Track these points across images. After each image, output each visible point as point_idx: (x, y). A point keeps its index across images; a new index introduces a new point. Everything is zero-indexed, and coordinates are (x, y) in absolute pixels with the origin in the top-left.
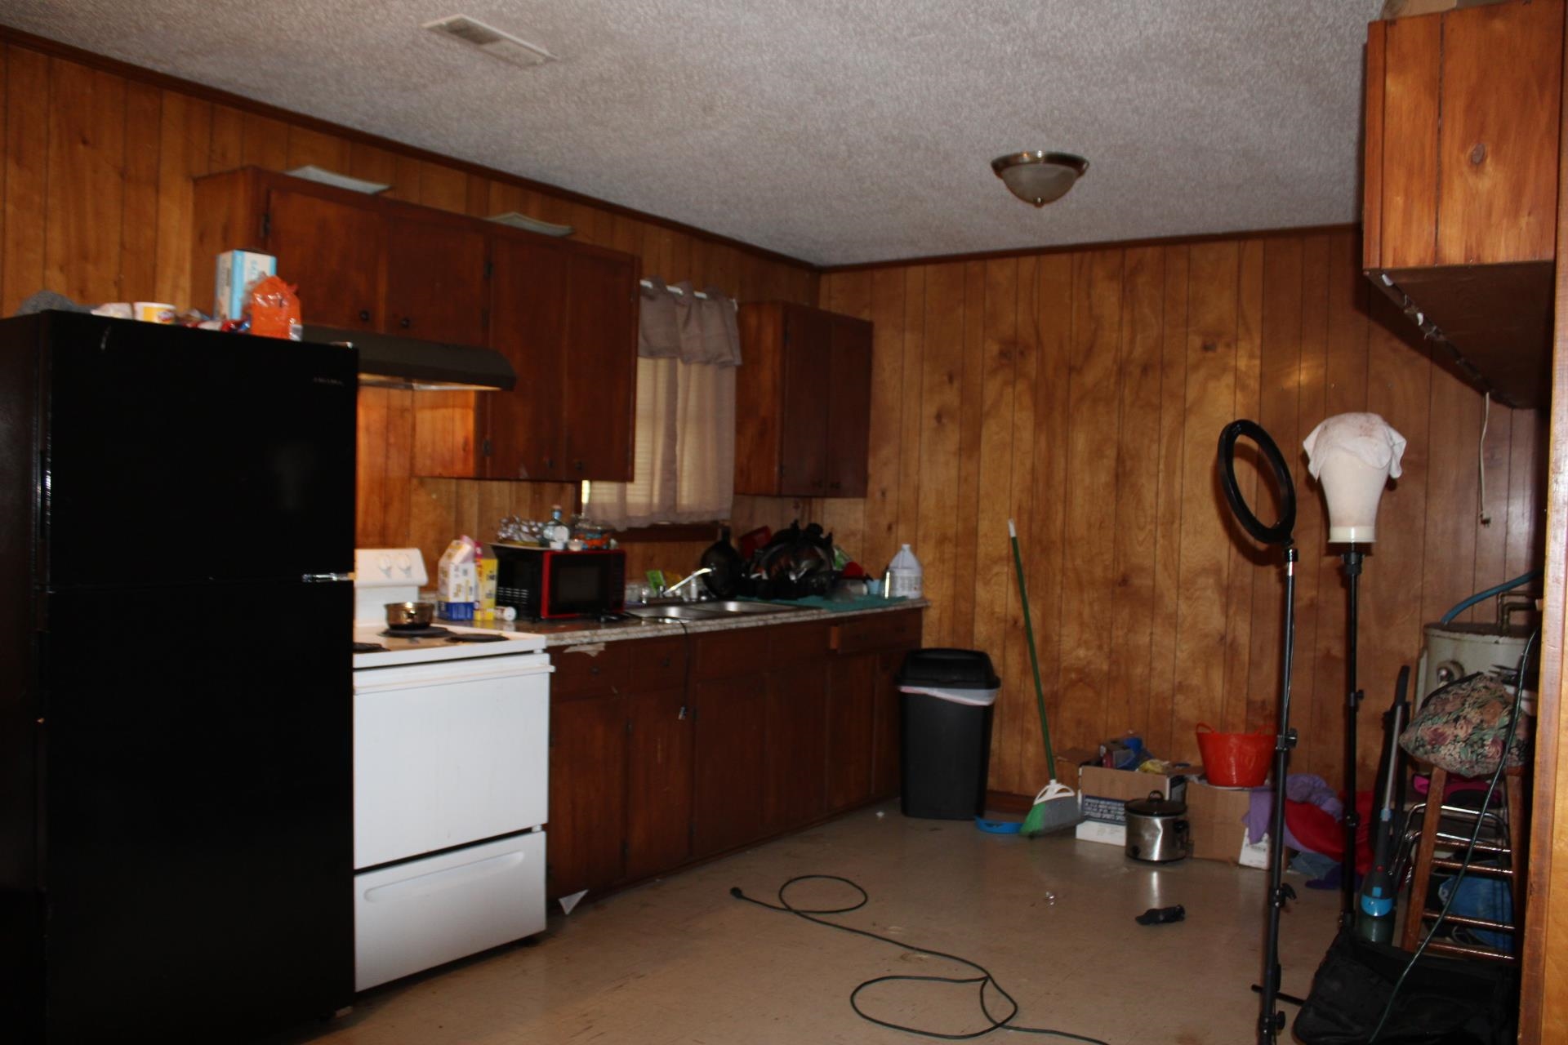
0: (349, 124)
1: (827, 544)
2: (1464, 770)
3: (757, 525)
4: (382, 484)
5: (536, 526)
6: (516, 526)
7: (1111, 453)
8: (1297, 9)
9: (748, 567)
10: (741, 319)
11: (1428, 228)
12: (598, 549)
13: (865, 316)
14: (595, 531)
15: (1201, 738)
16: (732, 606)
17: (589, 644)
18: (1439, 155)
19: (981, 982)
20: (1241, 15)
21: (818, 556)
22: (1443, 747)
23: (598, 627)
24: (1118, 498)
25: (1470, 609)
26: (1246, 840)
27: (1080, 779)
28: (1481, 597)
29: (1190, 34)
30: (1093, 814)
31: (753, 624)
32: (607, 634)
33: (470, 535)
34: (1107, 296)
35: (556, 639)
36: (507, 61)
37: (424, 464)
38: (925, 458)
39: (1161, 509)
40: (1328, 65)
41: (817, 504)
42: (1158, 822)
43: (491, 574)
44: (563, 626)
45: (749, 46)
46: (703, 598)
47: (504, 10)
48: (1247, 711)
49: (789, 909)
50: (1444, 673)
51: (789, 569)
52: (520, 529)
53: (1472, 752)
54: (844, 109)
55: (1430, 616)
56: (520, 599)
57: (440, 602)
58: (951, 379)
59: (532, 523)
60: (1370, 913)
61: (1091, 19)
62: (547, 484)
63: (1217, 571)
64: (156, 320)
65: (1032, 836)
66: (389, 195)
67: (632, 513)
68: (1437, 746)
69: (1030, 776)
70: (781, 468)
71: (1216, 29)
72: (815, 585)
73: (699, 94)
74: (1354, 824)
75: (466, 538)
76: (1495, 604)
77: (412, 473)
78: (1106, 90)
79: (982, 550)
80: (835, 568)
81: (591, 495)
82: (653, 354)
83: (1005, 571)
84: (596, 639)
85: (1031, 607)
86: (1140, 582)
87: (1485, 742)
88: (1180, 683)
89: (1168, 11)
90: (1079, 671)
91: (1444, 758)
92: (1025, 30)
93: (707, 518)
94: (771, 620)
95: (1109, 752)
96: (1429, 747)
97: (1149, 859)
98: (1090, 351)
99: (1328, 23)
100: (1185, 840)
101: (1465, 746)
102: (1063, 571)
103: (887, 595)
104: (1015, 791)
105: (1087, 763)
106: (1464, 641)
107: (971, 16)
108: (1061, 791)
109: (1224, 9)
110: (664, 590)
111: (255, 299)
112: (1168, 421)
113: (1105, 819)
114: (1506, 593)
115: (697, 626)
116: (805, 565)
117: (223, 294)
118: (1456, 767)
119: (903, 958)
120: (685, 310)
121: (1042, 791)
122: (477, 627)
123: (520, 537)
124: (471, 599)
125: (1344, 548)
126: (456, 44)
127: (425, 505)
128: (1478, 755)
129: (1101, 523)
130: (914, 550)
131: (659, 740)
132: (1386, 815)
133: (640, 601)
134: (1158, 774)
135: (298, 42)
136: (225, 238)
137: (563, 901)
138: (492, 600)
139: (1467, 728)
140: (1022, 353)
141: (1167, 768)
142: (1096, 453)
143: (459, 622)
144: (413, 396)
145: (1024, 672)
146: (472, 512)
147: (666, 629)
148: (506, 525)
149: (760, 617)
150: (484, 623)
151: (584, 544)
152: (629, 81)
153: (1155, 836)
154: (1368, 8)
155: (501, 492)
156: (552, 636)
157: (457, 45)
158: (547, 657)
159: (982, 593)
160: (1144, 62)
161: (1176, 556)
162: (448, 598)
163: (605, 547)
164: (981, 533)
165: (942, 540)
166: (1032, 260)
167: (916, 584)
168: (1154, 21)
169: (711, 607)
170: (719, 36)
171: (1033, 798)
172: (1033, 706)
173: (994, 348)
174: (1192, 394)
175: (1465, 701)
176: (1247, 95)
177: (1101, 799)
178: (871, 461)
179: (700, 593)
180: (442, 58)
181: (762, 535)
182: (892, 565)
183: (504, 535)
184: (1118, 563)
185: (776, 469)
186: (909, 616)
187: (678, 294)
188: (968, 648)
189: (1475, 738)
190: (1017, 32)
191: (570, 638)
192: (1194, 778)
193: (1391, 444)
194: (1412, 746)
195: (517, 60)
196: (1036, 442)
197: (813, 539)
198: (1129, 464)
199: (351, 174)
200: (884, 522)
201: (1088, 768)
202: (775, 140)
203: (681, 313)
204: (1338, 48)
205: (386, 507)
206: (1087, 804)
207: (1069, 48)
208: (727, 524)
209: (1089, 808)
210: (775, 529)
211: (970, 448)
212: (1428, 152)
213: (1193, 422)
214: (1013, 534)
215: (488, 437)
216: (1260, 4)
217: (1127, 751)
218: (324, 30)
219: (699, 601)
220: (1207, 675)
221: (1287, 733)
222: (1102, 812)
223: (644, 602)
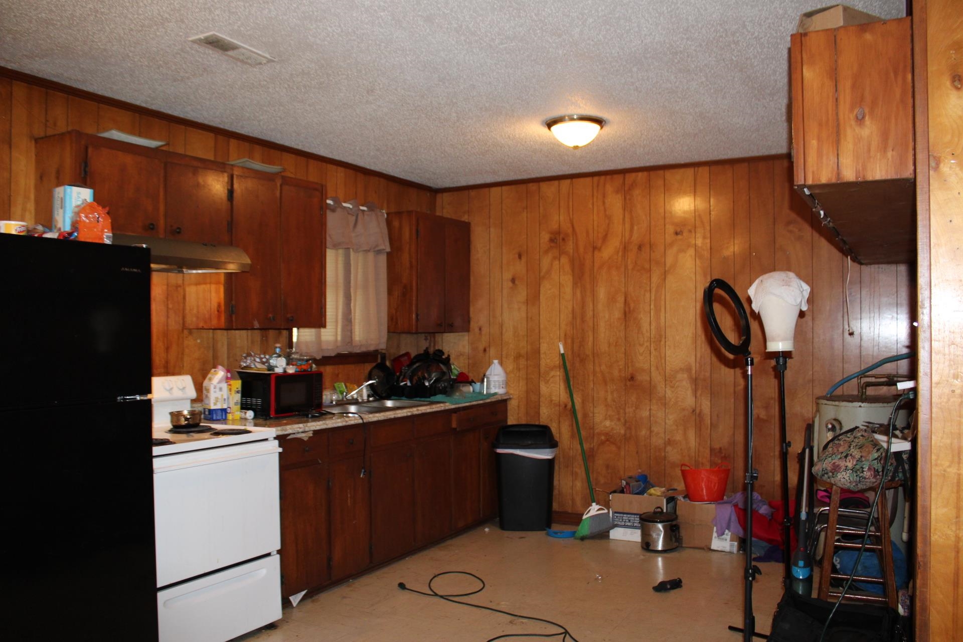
0: (138, 103)
1: (447, 362)
2: (852, 487)
3: (402, 352)
4: (166, 334)
5: (265, 357)
6: (252, 359)
7: (621, 299)
8: (737, 27)
9: (399, 378)
10: (389, 222)
11: (833, 159)
12: (305, 371)
13: (465, 218)
14: (303, 360)
15: (683, 472)
16: (389, 404)
17: (302, 432)
18: (837, 114)
19: (564, 635)
20: (704, 31)
21: (442, 369)
22: (839, 474)
23: (307, 422)
24: (626, 327)
25: (841, 386)
26: (715, 535)
27: (610, 502)
28: (849, 379)
29: (672, 42)
30: (619, 523)
31: (405, 415)
32: (314, 426)
33: (223, 366)
34: (615, 202)
35: (282, 430)
36: (242, 61)
37: (191, 320)
38: (505, 306)
39: (653, 332)
40: (753, 61)
41: (438, 337)
42: (660, 526)
43: (237, 390)
44: (285, 422)
45: (398, 52)
46: (371, 399)
47: (242, 29)
48: (711, 455)
49: (436, 595)
50: (830, 426)
51: (424, 378)
52: (255, 360)
53: (856, 476)
54: (456, 90)
55: (819, 392)
56: (257, 405)
57: (204, 409)
58: (520, 256)
59: (262, 356)
60: (797, 577)
61: (612, 33)
62: (270, 331)
63: (688, 369)
64: (14, 232)
65: (583, 539)
66: (164, 148)
67: (324, 347)
68: (835, 473)
69: (579, 502)
70: (417, 315)
71: (688, 39)
72: (441, 388)
73: (365, 82)
74: (789, 524)
75: (220, 367)
76: (857, 383)
77: (184, 327)
78: (619, 77)
79: (543, 363)
80: (452, 377)
81: (298, 336)
82: (336, 246)
83: (558, 374)
84: (307, 429)
85: (575, 396)
86: (642, 378)
87: (864, 469)
88: (669, 439)
89: (660, 28)
90: (607, 434)
91: (840, 480)
92: (571, 40)
93: (372, 348)
94: (415, 411)
95: (627, 484)
96: (831, 474)
97: (656, 549)
98: (605, 238)
99: (755, 35)
100: (677, 537)
101: (852, 472)
102: (594, 373)
103: (485, 393)
104: (570, 511)
105: (615, 492)
106: (841, 406)
107: (538, 31)
108: (599, 510)
109: (693, 26)
110: (346, 395)
111: (80, 217)
112: (655, 279)
113: (627, 526)
114: (862, 376)
115: (370, 418)
116: (434, 377)
117: (58, 214)
118: (847, 485)
119: (511, 622)
120: (354, 218)
121: (588, 510)
122: (229, 424)
123: (256, 366)
124: (225, 406)
125: (775, 355)
126: (209, 51)
127: (193, 346)
128: (860, 477)
129: (616, 343)
130: (501, 364)
131: (349, 491)
132: (803, 516)
133: (332, 402)
134: (658, 496)
135: (105, 50)
136: (58, 178)
137: (291, 598)
138: (239, 406)
139: (853, 461)
140: (563, 239)
141: (664, 492)
142: (612, 299)
143: (217, 421)
144: (183, 277)
145: (572, 436)
146: (223, 350)
147: (350, 420)
148: (245, 358)
149: (408, 410)
150: (234, 422)
151: (296, 368)
152: (321, 74)
153: (659, 535)
154: (779, 26)
155: (241, 337)
156: (279, 428)
157: (211, 52)
158: (277, 442)
159: (544, 389)
160: (643, 59)
161: (663, 361)
162: (210, 407)
163: (309, 370)
164: (542, 352)
165: (518, 357)
166: (568, 181)
167: (503, 384)
168: (651, 34)
169: (375, 404)
170: (379, 45)
171: (582, 515)
172: (579, 458)
173: (546, 237)
174: (669, 260)
175: (851, 444)
176: (704, 79)
177: (624, 513)
178: (471, 309)
179: (369, 396)
180: (200, 60)
181: (406, 358)
182: (488, 373)
183: (245, 365)
184: (628, 367)
185: (414, 316)
186: (500, 405)
187: (349, 208)
188: (537, 423)
189: (858, 467)
190: (567, 42)
191: (290, 429)
192: (680, 498)
193: (802, 290)
194: (820, 474)
195: (249, 61)
196: (574, 294)
197: (438, 359)
198: (632, 305)
199: (140, 135)
200: (481, 348)
201: (616, 494)
202: (412, 110)
203: (352, 219)
204: (760, 50)
205: (167, 349)
206: (615, 517)
207: (598, 52)
208: (383, 351)
209: (617, 520)
210: (413, 354)
211: (533, 298)
212: (830, 112)
213: (670, 279)
214: (562, 351)
215: (233, 302)
216: (715, 24)
217: (639, 483)
218: (123, 43)
219: (368, 401)
220: (685, 434)
221: (751, 473)
222: (625, 522)
223: (334, 403)
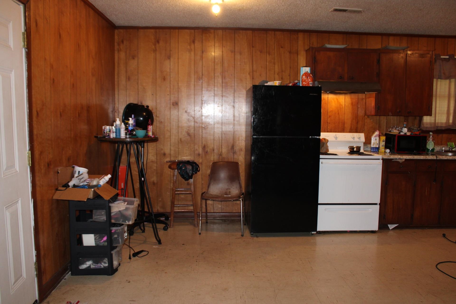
6: (395, 128)
12: (416, 134)
14: (416, 130)
17: (400, 159)
32: (406, 157)
37: (367, 112)
43: (383, 140)
59: (400, 127)
64: (278, 85)
66: (347, 47)
67: (439, 125)
75: (378, 131)
77: (365, 114)
111: (303, 77)
123: (394, 131)
124: (378, 146)
127: (369, 123)
131: (426, 188)
137: (389, 226)
138: (384, 147)
144: (365, 95)
146: (384, 124)
147: (429, 157)
150: (381, 153)
151: (411, 133)
158: (381, 161)
191: (393, 157)
205: (357, 123)
215: (379, 105)
223: (443, 151)
